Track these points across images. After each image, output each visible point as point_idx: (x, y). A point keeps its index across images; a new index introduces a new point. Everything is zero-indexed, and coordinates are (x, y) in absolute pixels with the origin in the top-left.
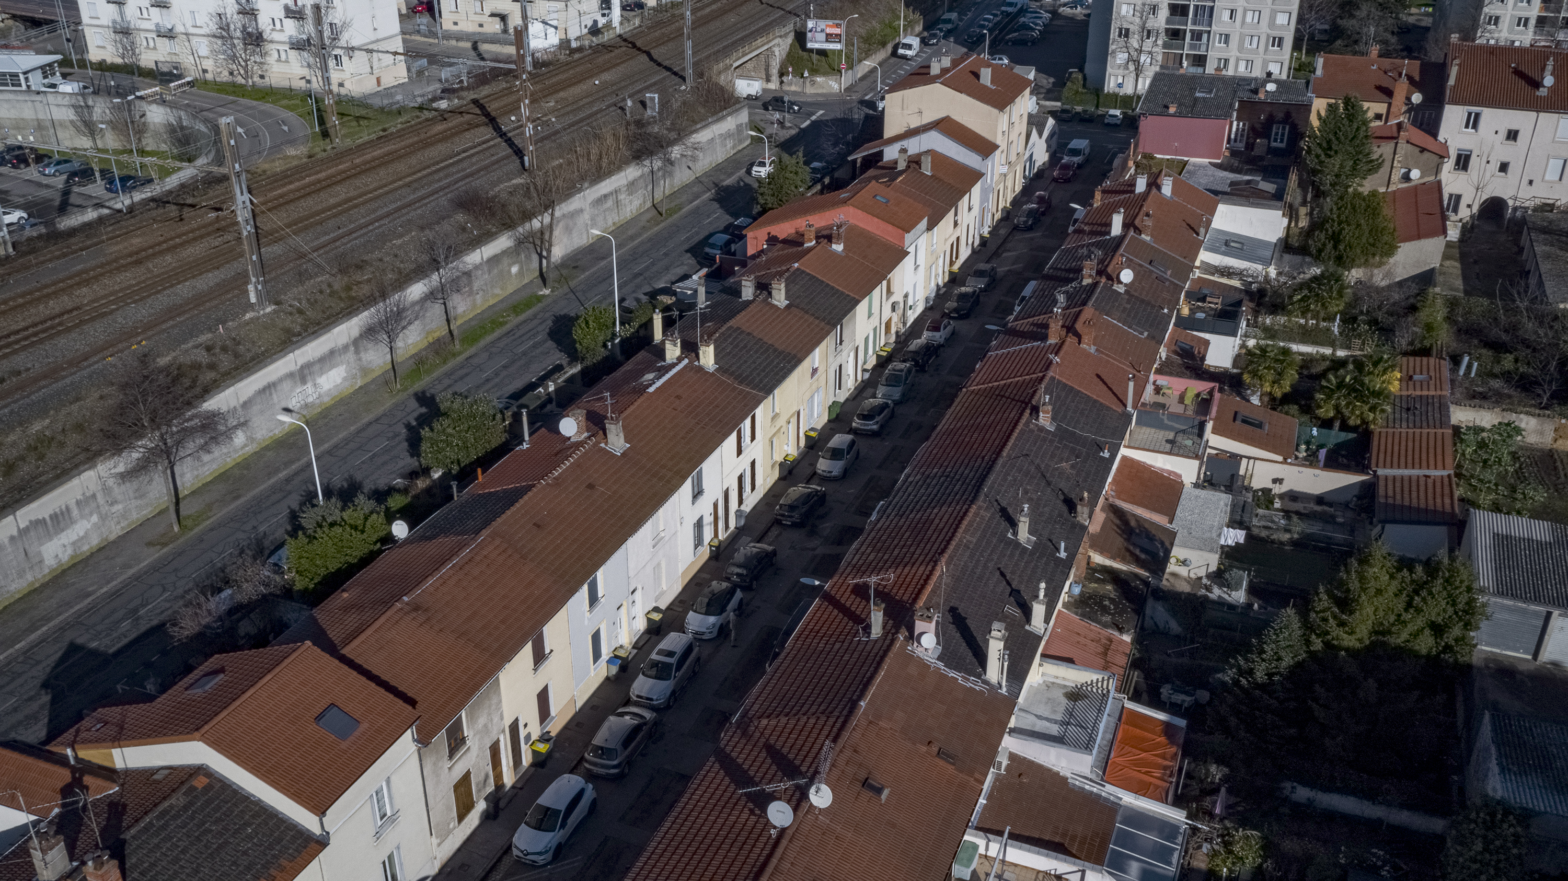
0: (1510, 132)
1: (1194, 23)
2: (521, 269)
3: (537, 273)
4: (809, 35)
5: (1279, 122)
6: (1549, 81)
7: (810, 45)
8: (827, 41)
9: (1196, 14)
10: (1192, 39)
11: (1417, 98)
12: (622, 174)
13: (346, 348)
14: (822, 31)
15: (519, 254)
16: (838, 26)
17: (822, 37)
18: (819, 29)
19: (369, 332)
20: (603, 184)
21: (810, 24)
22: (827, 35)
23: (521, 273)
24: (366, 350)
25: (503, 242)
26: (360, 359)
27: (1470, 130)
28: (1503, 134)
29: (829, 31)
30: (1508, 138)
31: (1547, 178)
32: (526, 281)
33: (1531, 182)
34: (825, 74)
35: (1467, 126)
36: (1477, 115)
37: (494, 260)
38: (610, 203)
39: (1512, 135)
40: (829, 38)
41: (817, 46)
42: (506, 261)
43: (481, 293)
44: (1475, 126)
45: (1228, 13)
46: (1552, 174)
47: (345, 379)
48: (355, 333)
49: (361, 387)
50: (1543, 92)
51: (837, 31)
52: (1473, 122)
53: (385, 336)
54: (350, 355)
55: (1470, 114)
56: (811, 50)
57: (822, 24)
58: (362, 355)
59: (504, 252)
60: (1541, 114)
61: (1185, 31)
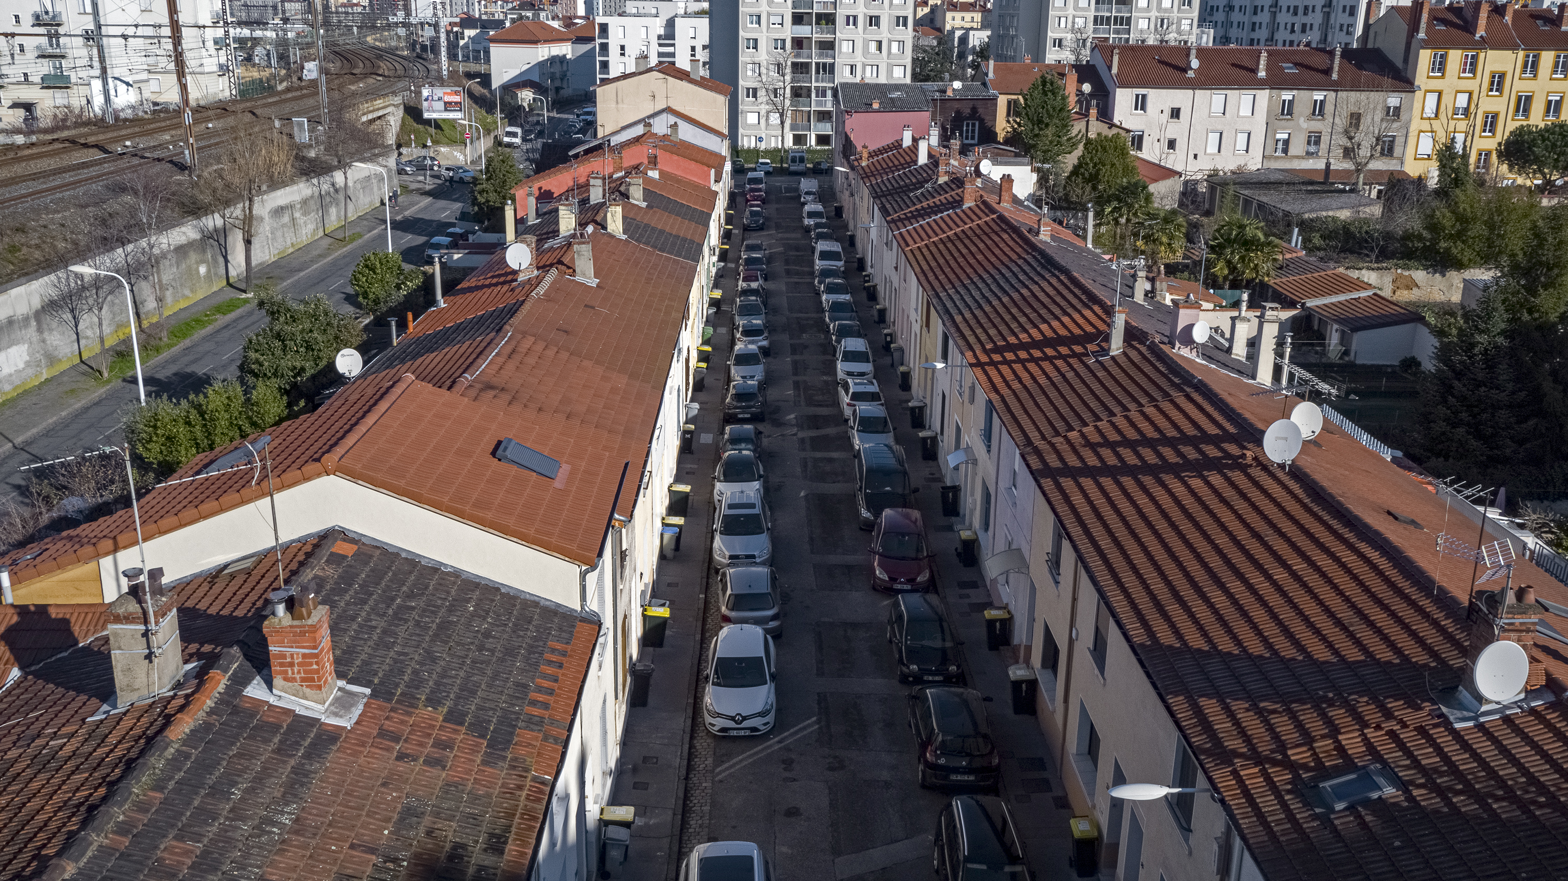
0: (1173, 109)
1: (817, 81)
2: (209, 271)
3: (225, 283)
4: (425, 104)
5: (968, 119)
6: (1195, 63)
7: (426, 115)
8: (446, 110)
9: (818, 72)
10: (817, 96)
11: (1087, 88)
12: (295, 187)
13: (26, 319)
14: (440, 99)
15: (204, 251)
16: (456, 93)
17: (440, 105)
18: (436, 98)
19: (51, 307)
20: (280, 193)
21: (425, 92)
22: (446, 103)
23: (208, 276)
24: (51, 330)
25: (186, 233)
26: (44, 341)
27: (1139, 112)
28: (1167, 112)
29: (447, 98)
30: (1172, 117)
31: (1208, 151)
32: (215, 289)
33: (1195, 156)
34: (448, 145)
35: (1136, 109)
36: (1144, 96)
37: (181, 250)
38: (286, 219)
39: (1176, 113)
40: (448, 106)
41: (435, 116)
42: (193, 257)
43: (171, 289)
44: (1143, 108)
45: (848, 68)
46: (1212, 148)
47: (28, 364)
48: (37, 303)
49: (47, 381)
50: (1191, 74)
51: (457, 99)
52: (1141, 103)
53: (70, 316)
54: (32, 331)
55: (1137, 96)
56: (428, 122)
57: (439, 92)
58: (46, 335)
59: (191, 244)
60: (1197, 92)
61: (809, 89)
